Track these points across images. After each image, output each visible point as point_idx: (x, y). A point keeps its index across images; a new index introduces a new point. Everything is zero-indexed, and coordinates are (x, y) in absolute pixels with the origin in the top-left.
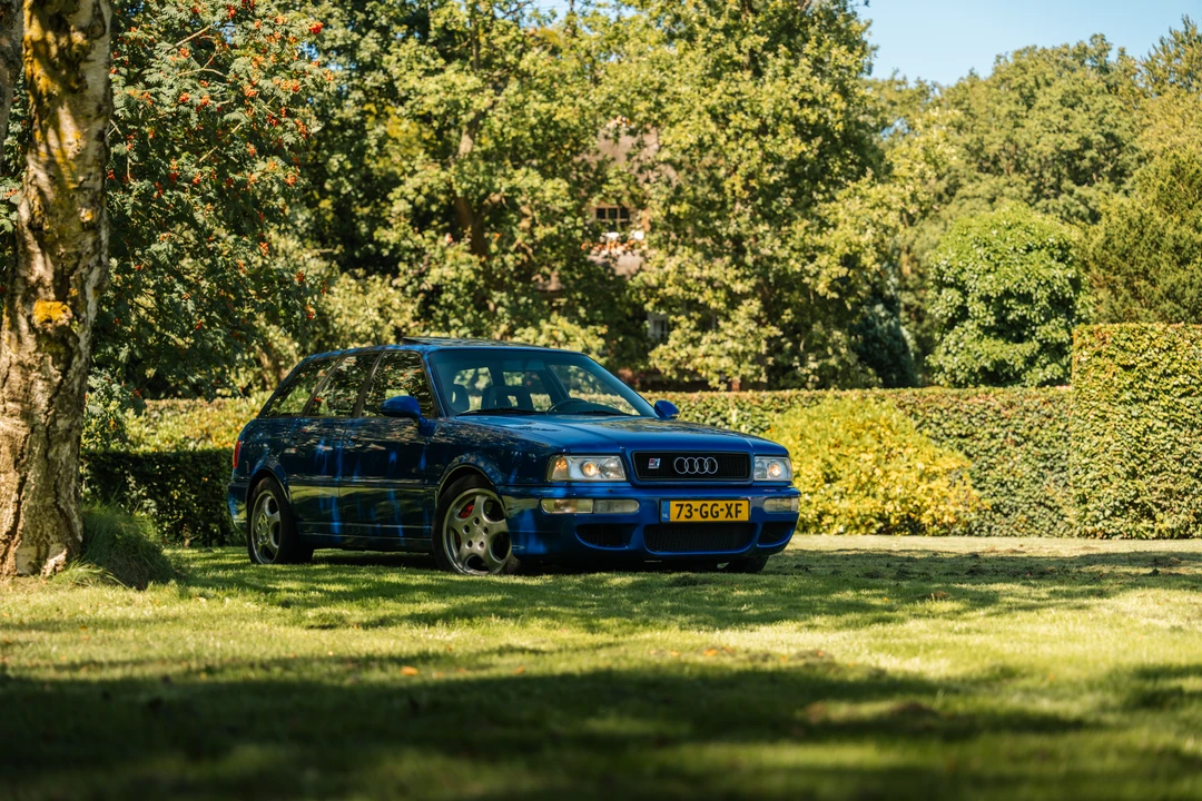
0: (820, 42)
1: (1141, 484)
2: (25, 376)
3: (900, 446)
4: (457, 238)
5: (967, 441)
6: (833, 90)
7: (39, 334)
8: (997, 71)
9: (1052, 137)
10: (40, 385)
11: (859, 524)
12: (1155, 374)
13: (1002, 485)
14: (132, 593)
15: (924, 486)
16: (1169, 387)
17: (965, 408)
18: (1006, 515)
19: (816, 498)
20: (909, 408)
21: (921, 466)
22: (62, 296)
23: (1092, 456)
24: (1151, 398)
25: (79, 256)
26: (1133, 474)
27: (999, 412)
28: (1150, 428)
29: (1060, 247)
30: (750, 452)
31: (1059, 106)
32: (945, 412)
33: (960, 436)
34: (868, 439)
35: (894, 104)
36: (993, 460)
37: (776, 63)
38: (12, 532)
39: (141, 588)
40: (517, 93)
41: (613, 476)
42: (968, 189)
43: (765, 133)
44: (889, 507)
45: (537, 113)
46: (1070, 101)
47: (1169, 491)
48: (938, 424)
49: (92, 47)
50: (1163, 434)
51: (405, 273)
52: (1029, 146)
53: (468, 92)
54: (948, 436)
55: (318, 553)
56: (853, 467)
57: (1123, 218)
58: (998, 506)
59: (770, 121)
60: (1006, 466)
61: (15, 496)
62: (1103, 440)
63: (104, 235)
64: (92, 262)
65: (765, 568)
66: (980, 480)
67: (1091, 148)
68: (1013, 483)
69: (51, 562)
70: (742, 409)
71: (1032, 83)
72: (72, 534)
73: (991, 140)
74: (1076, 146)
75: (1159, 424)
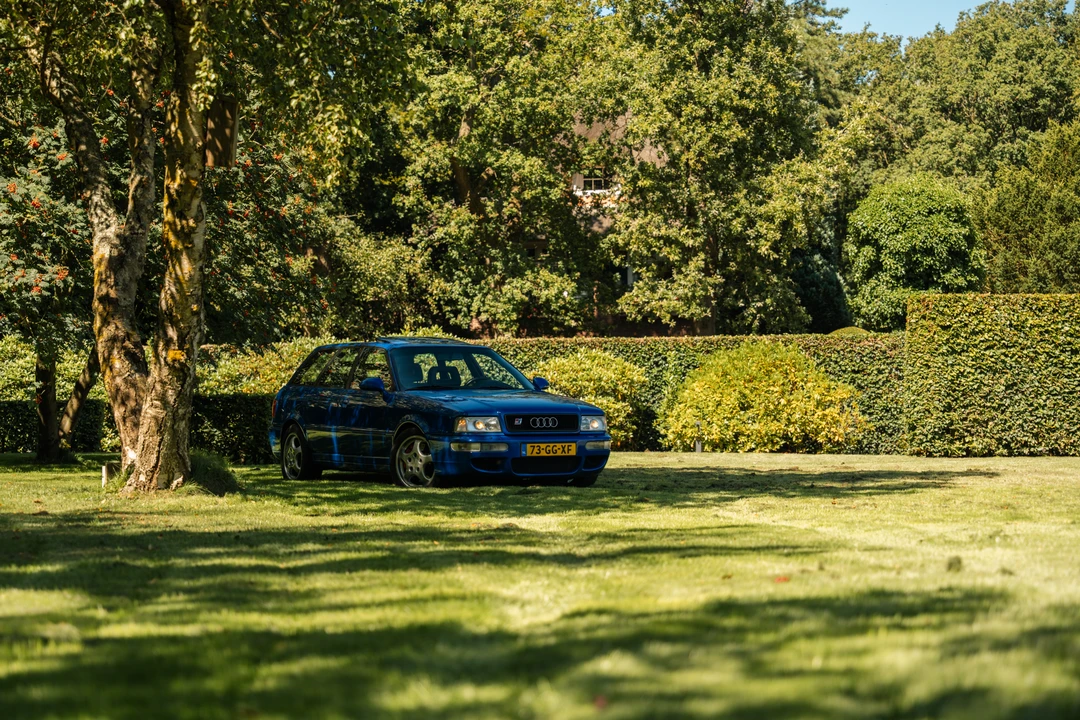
0: (757, 44)
1: (954, 415)
2: (163, 387)
3: (802, 380)
4: (459, 203)
5: (859, 375)
6: (768, 82)
7: (172, 368)
8: (960, 27)
9: (1008, 88)
10: (170, 392)
11: (768, 443)
12: (965, 332)
13: (887, 411)
14: (217, 498)
15: (819, 412)
16: (977, 342)
17: (857, 349)
18: (891, 435)
19: (734, 422)
20: (812, 349)
21: (817, 396)
22: (181, 348)
23: (918, 395)
24: (963, 351)
25: (190, 328)
26: (949, 408)
27: (885, 352)
28: (962, 373)
29: (956, 210)
30: (578, 414)
31: (1014, 60)
32: (842, 353)
33: (854, 371)
34: (777, 375)
35: (865, 58)
36: (880, 391)
37: (721, 60)
38: (155, 467)
39: (221, 495)
40: (504, 89)
41: (493, 430)
42: (932, 134)
43: (711, 120)
44: (791, 429)
45: (522, 105)
46: (1024, 54)
47: (975, 420)
48: (836, 362)
49: (197, 226)
50: (972, 377)
51: (417, 232)
52: (987, 95)
53: (466, 89)
54: (844, 372)
55: (324, 472)
56: (763, 398)
57: (1013, 184)
58: (884, 429)
59: (714, 110)
60: (891, 396)
61: (157, 448)
62: (926, 382)
63: (202, 316)
64: (196, 330)
65: (596, 483)
66: (869, 407)
67: (1043, 97)
68: (896, 409)
69: (175, 482)
70: (679, 351)
71: (991, 39)
72: (186, 468)
73: (953, 90)
74: (1030, 95)
75: (968, 370)
